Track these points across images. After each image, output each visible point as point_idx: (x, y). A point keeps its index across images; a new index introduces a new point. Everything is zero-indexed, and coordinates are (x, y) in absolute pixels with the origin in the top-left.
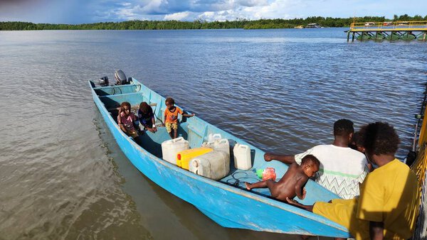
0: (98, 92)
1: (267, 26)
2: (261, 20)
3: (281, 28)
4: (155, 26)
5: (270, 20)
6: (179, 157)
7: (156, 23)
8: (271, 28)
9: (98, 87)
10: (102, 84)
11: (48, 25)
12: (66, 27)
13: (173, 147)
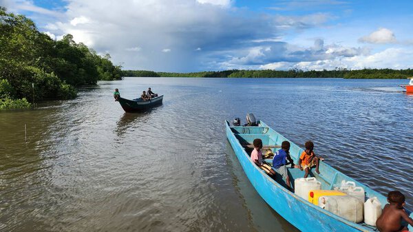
0: (233, 130)
1: (373, 75)
2: (365, 70)
3: (389, 78)
4: (251, 75)
5: (376, 70)
6: (312, 195)
7: (252, 71)
8: (378, 78)
9: (233, 126)
10: (235, 124)
11: (164, 73)
12: (178, 75)
13: (306, 184)
